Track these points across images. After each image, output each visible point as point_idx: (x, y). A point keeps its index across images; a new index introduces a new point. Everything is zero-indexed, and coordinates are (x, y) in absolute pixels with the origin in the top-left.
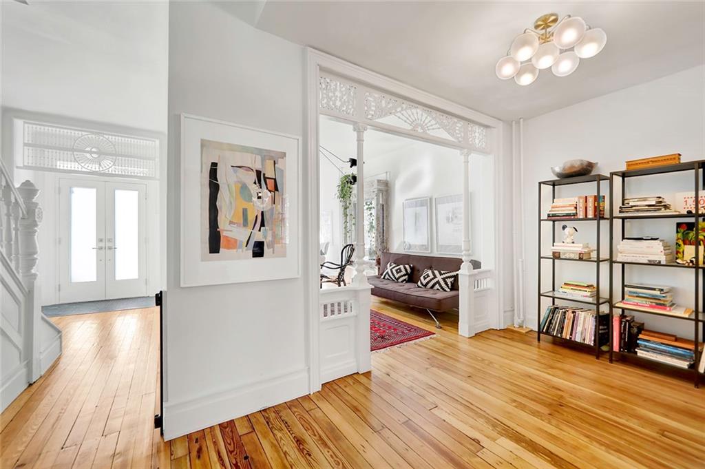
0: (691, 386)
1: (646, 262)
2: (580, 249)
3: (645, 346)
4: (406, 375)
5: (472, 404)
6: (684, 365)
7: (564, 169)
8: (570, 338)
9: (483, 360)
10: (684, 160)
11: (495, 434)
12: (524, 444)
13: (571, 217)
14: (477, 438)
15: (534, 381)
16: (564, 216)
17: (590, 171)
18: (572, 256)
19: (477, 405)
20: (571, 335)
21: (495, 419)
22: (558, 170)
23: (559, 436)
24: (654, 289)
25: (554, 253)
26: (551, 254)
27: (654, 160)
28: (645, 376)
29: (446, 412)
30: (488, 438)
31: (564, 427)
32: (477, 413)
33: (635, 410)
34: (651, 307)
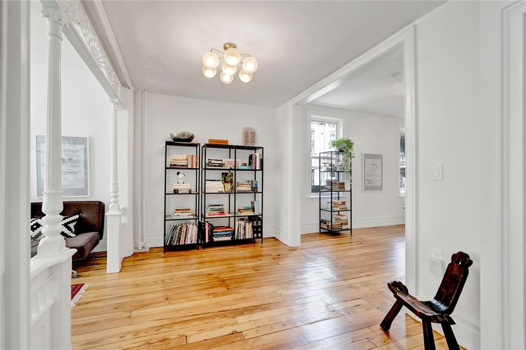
0: (233, 247)
1: (217, 192)
2: (189, 187)
3: (217, 235)
4: (122, 337)
5: (198, 315)
6: (229, 238)
7: (179, 135)
8: (184, 243)
9: (155, 282)
10: (230, 144)
11: (232, 320)
12: (245, 313)
13: (184, 167)
14: (233, 330)
15: (197, 277)
16: (180, 166)
17: (191, 141)
18: (185, 192)
19: (201, 313)
20: (185, 241)
21: (219, 312)
22: (175, 135)
23: (245, 296)
24: (220, 205)
25: (175, 190)
26: (173, 191)
27: (217, 141)
28: (220, 250)
29: (196, 334)
30: (233, 325)
31: (240, 291)
32: (208, 318)
33: (239, 266)
34: (220, 214)
